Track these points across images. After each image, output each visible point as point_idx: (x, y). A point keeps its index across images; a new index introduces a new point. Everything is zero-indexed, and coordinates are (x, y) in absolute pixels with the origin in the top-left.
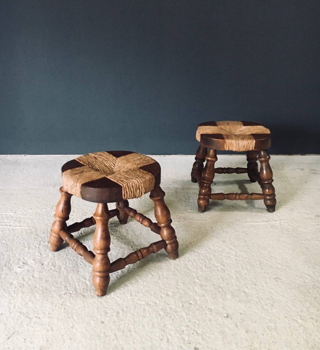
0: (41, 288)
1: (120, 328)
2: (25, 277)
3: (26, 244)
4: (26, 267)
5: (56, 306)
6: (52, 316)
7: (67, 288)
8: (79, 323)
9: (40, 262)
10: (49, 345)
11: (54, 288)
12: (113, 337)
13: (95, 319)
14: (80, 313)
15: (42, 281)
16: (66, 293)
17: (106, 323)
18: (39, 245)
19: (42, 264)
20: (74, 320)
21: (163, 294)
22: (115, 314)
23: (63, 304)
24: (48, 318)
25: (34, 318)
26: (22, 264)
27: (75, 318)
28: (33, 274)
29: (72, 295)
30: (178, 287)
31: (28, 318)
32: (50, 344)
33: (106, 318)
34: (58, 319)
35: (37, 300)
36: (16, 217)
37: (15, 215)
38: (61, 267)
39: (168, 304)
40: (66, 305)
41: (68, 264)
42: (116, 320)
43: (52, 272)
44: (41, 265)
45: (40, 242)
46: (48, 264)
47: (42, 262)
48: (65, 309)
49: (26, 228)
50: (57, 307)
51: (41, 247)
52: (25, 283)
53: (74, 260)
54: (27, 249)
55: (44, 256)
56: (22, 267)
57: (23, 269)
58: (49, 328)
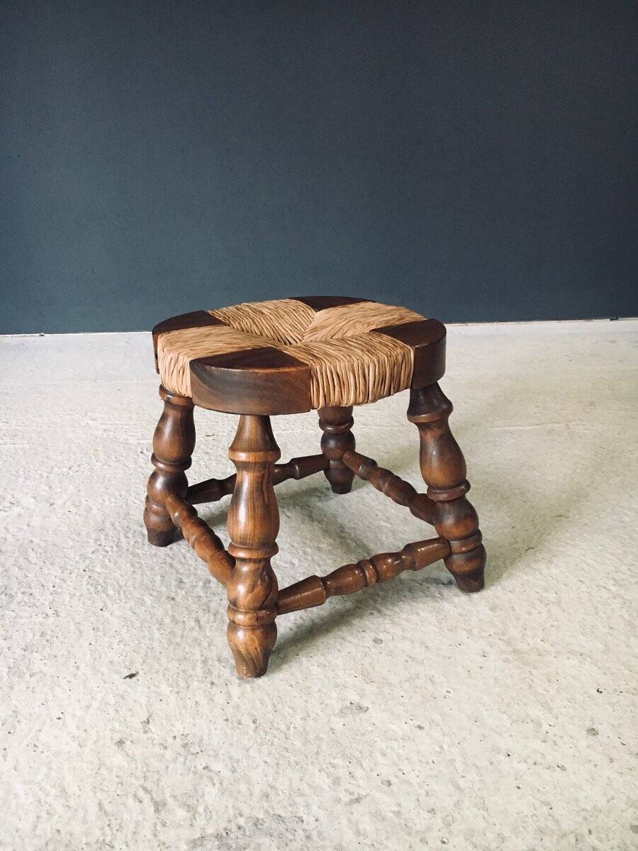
0: (42, 544)
1: (208, 607)
2: (10, 527)
3: (21, 473)
4: (16, 510)
5: (71, 574)
6: (59, 590)
7: (99, 543)
8: (118, 601)
9: (47, 501)
10: (44, 642)
11: (71, 543)
12: (193, 623)
13: (155, 593)
14: (122, 583)
15: (48, 531)
16: (97, 550)
17: (178, 599)
18: (50, 473)
19: (52, 504)
20: (107, 595)
21: (310, 547)
22: (201, 583)
23: (87, 569)
24: (51, 594)
25: (20, 595)
26: (9, 505)
27: (111, 592)
28: (30, 521)
29: (110, 553)
30: (343, 535)
31: (6, 595)
32: (48, 641)
33: (179, 591)
34: (72, 596)
35: (30, 562)
36: (6, 430)
37: (5, 426)
38: (91, 508)
39: (318, 564)
40: (93, 571)
41: (107, 503)
42: (202, 594)
43: (71, 516)
44: (49, 505)
45: (52, 467)
46: (65, 504)
47: (51, 501)
48: (90, 577)
49: (25, 446)
50: (73, 576)
51: (52, 476)
52: (9, 537)
53: (121, 496)
54: (21, 480)
55: (59, 490)
56: (6, 509)
57: (7, 514)
58: (50, 612)
